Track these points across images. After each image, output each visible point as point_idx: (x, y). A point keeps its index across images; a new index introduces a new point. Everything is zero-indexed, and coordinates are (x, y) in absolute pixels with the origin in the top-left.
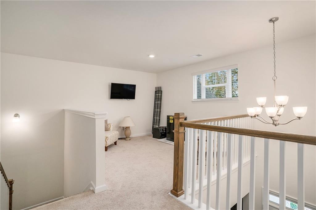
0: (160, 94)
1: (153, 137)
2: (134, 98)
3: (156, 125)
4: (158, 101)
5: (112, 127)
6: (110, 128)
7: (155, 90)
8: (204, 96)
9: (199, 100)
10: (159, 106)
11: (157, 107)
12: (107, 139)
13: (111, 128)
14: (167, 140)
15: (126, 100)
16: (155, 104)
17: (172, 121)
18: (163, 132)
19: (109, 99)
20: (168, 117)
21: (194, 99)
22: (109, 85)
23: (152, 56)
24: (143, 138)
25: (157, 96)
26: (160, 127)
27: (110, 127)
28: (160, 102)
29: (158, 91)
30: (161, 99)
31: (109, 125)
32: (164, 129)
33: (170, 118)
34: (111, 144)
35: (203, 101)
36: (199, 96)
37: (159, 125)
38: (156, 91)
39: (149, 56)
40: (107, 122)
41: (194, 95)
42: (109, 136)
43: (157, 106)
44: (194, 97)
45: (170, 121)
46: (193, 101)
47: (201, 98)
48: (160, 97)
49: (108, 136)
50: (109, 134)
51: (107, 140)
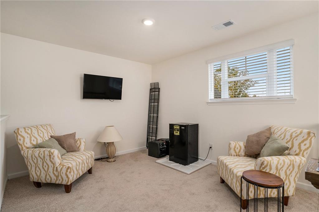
0: (158, 93)
1: (149, 155)
2: (120, 99)
3: (152, 136)
4: (154, 103)
5: (83, 144)
6: (80, 146)
7: (149, 88)
8: (225, 94)
9: (218, 100)
10: (156, 109)
11: (152, 111)
12: (69, 171)
13: (82, 147)
14: (170, 160)
15: (108, 100)
16: (150, 106)
17: (179, 132)
18: (163, 148)
19: (81, 98)
20: (172, 126)
21: (210, 99)
22: (81, 78)
23: (148, 23)
24: (134, 156)
25: (153, 95)
26: (159, 140)
27: (79, 144)
28: (157, 104)
29: (155, 88)
30: (158, 99)
31: (78, 142)
32: (165, 144)
33: (174, 127)
34: (78, 176)
35: (225, 102)
36: (218, 94)
37: (156, 137)
38: (151, 89)
39: (143, 21)
40: (75, 137)
41: (210, 94)
42: (74, 164)
43: (152, 109)
44: (210, 96)
45: (175, 132)
46: (208, 103)
47: (220, 98)
48: (157, 97)
49: (70, 166)
50: (74, 160)
51: (68, 173)
